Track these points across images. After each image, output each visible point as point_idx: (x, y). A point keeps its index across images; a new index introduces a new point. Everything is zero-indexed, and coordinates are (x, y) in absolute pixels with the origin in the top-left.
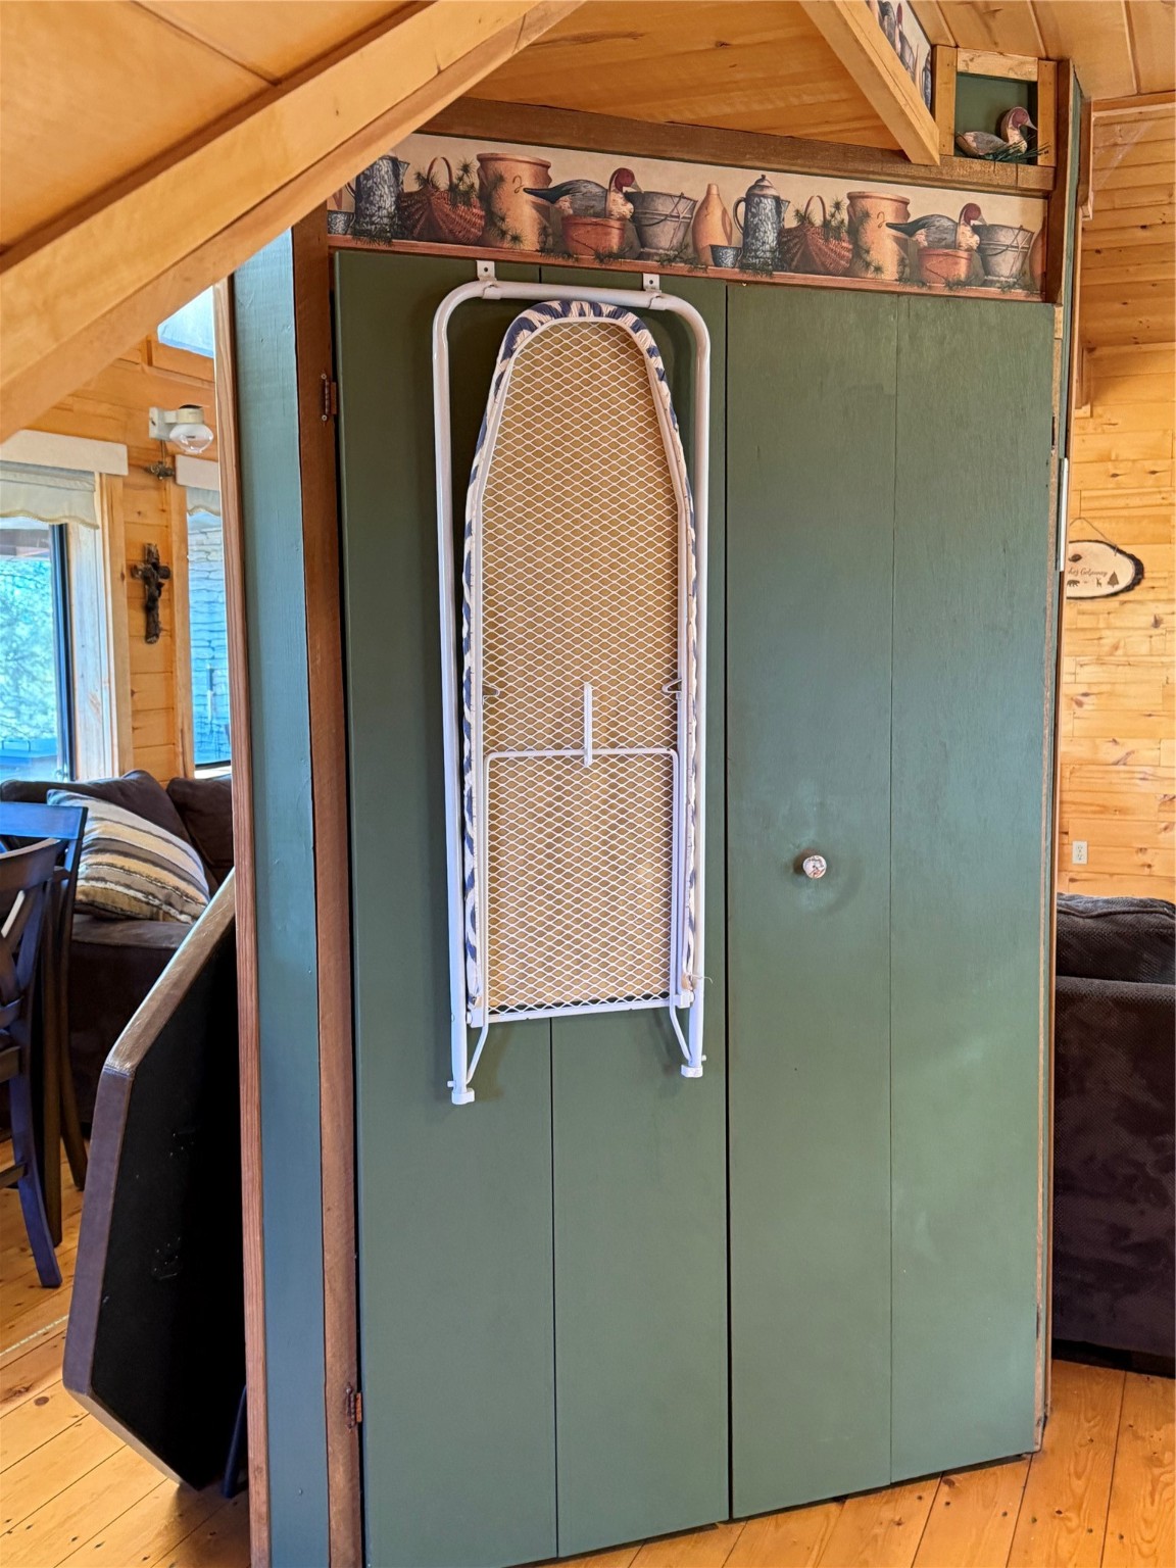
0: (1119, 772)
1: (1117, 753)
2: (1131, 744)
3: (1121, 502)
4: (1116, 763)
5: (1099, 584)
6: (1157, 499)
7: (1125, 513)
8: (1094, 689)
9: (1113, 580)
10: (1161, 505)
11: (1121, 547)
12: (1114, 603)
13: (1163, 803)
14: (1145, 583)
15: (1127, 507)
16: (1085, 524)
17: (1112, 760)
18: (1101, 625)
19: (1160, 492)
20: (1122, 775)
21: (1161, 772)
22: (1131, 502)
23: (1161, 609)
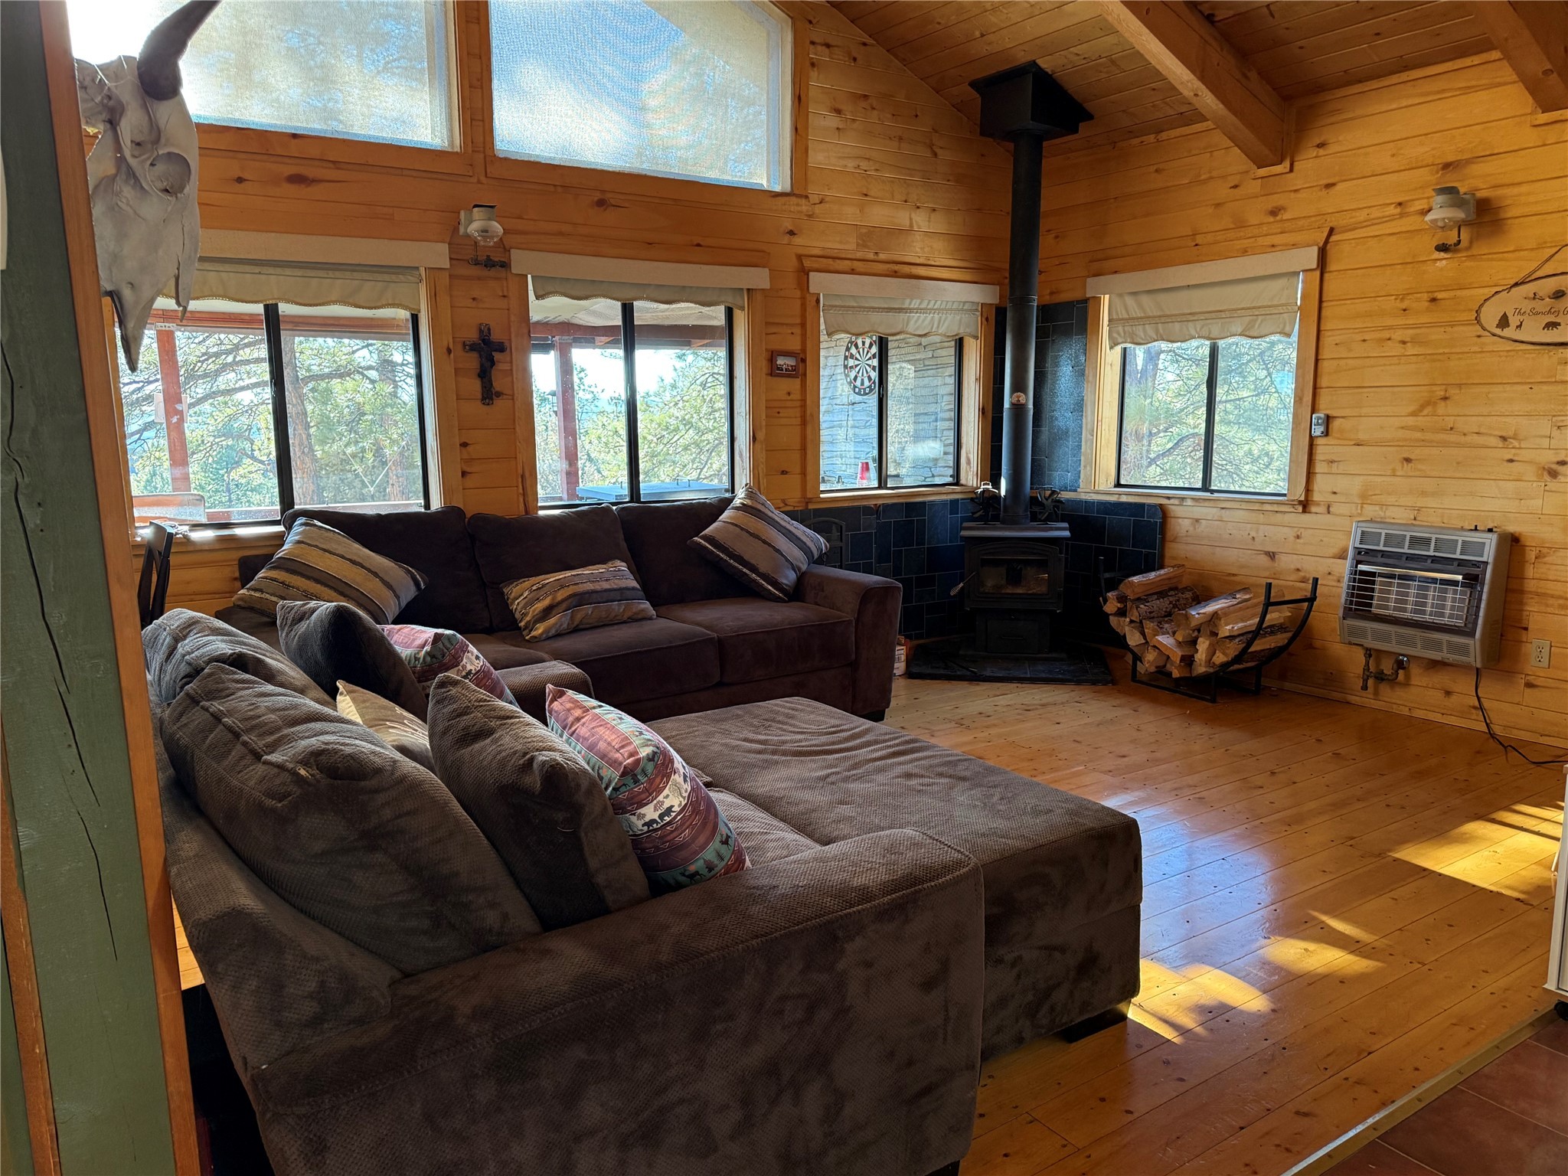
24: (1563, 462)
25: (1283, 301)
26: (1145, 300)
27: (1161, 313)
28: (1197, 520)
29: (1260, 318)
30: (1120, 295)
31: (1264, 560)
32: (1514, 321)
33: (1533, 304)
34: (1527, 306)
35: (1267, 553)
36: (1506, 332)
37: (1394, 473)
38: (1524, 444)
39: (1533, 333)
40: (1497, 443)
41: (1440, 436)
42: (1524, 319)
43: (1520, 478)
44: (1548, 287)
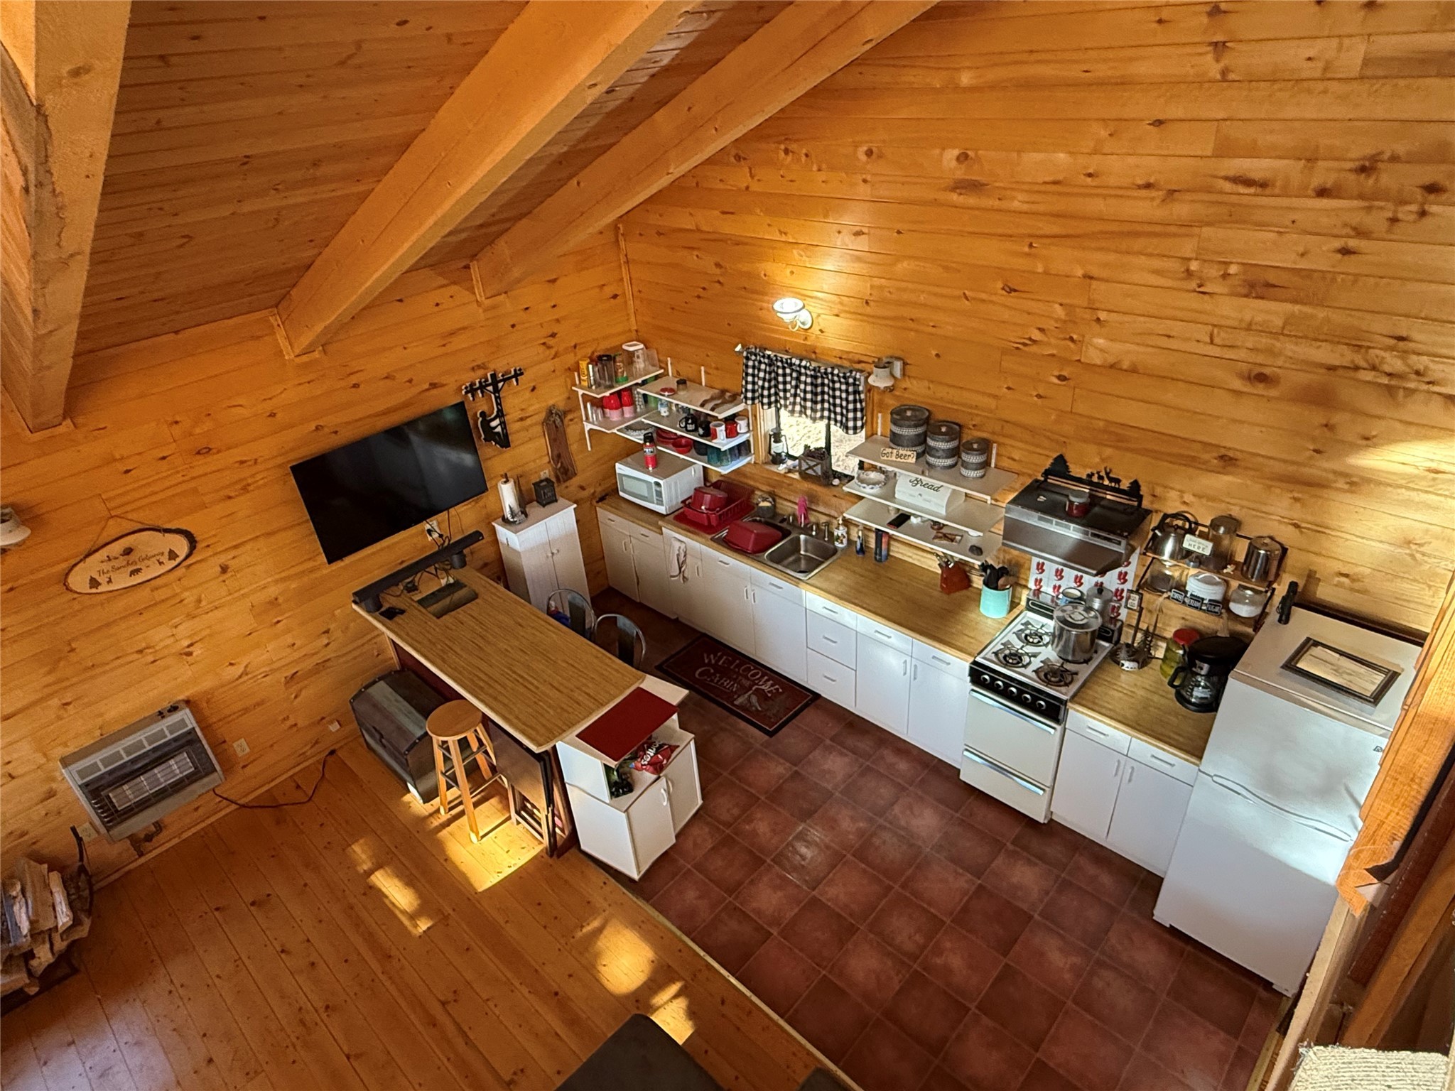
0: (244, 682)
1: (239, 670)
2: (244, 661)
5: (161, 563)
9: (173, 555)
11: (165, 528)
15: (153, 494)
16: (121, 521)
17: (236, 677)
20: (249, 682)
21: (275, 666)
22: (156, 488)
23: (223, 559)
24: (191, 645)
32: (102, 579)
33: (112, 564)
34: (106, 567)
36: (101, 589)
37: (59, 718)
38: (157, 648)
39: (123, 580)
40: (136, 656)
41: (88, 674)
42: (111, 574)
43: (167, 667)
44: (117, 548)
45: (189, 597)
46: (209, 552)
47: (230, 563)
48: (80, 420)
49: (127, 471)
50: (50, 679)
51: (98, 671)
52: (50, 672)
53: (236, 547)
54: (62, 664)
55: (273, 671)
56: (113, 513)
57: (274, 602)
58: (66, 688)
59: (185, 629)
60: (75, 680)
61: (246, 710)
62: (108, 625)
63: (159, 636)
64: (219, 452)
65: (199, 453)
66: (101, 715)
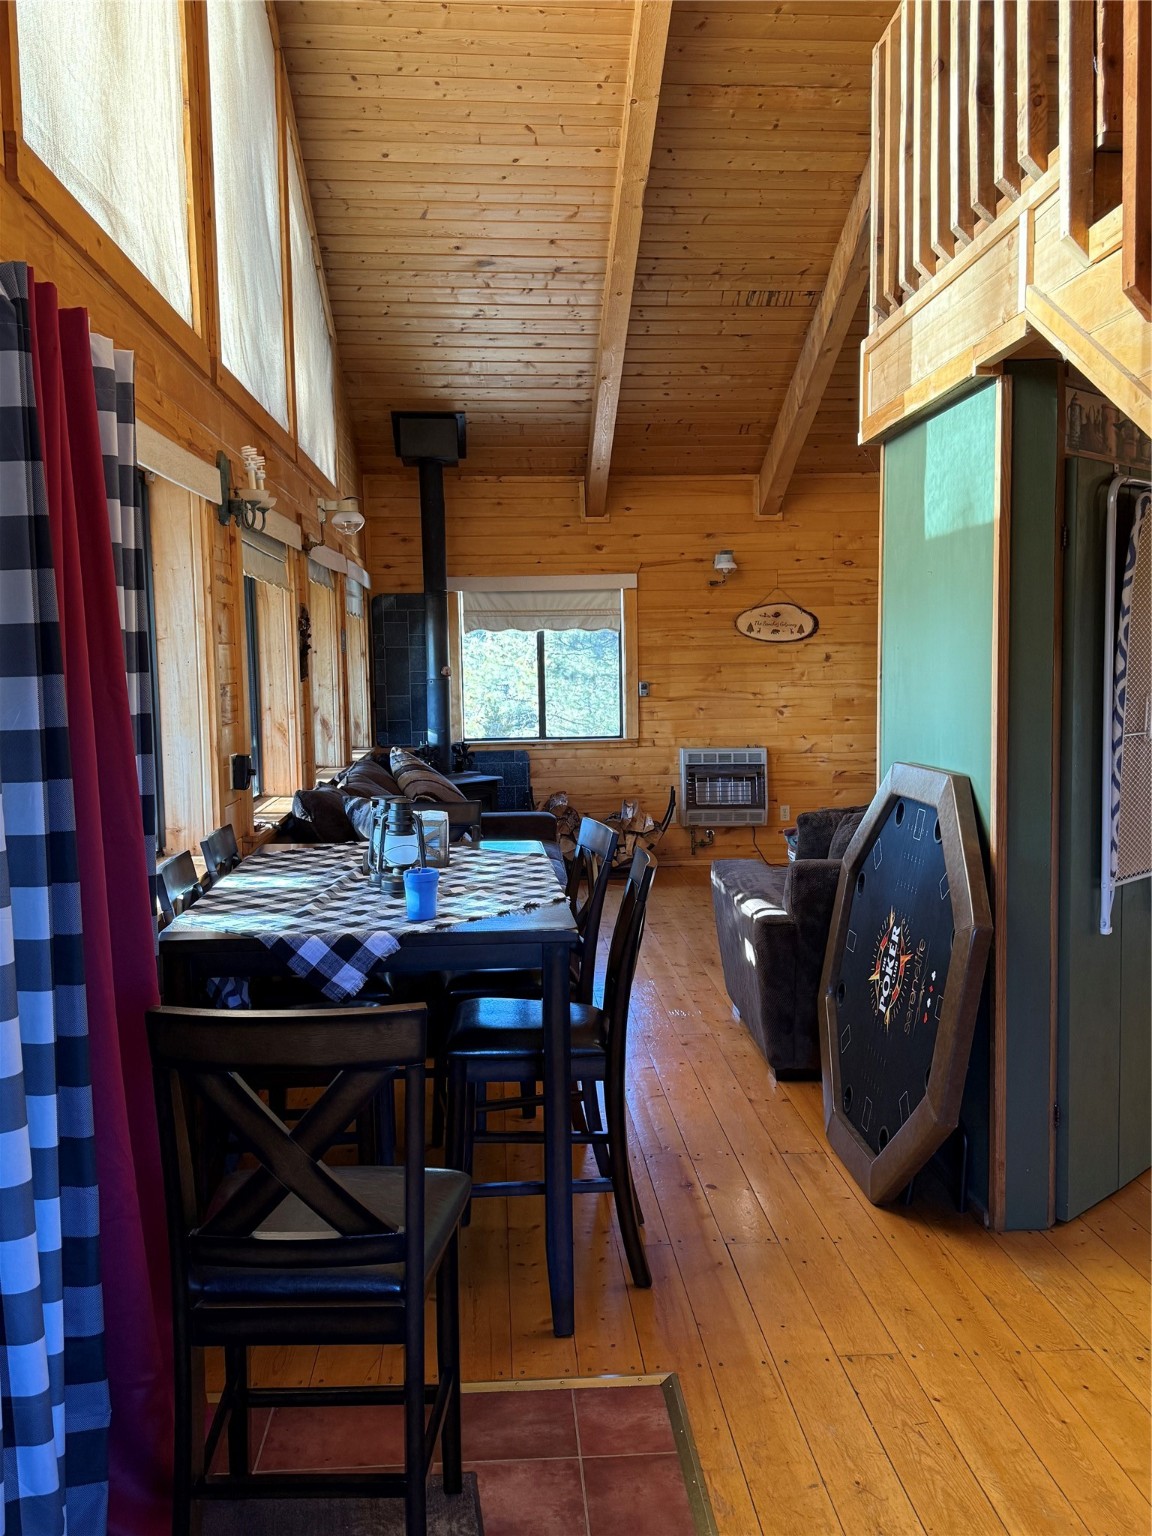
0: (807, 758)
1: (805, 745)
2: (813, 739)
3: (802, 578)
4: (806, 752)
5: (792, 632)
6: (824, 576)
7: (805, 585)
8: (791, 703)
9: (801, 630)
10: (827, 580)
11: (804, 608)
12: (801, 645)
13: (835, 777)
14: (819, 632)
15: (807, 581)
16: (781, 592)
17: (803, 750)
18: (793, 660)
19: (826, 572)
20: (810, 760)
21: (833, 756)
22: (809, 578)
23: (830, 649)
24: (785, 706)
25: (609, 607)
26: (495, 598)
27: (509, 609)
28: (555, 759)
29: (592, 618)
30: (472, 593)
31: (610, 782)
32: (756, 628)
33: (765, 619)
34: (762, 620)
35: (613, 777)
36: (752, 634)
37: (694, 717)
38: (765, 697)
39: (766, 635)
40: (751, 697)
41: (719, 694)
42: (761, 627)
43: (765, 716)
44: (771, 610)
45: (799, 668)
46: (823, 640)
47: (833, 655)
48: (788, 516)
49: (798, 560)
50: (701, 685)
51: (726, 695)
52: (703, 681)
53: (842, 644)
54: (710, 679)
55: (830, 760)
56: (780, 586)
57: (849, 702)
58: (706, 697)
59: (787, 691)
60: (713, 694)
61: (799, 783)
62: (744, 664)
63: (770, 688)
64: (856, 567)
65: (844, 563)
66: (715, 729)
